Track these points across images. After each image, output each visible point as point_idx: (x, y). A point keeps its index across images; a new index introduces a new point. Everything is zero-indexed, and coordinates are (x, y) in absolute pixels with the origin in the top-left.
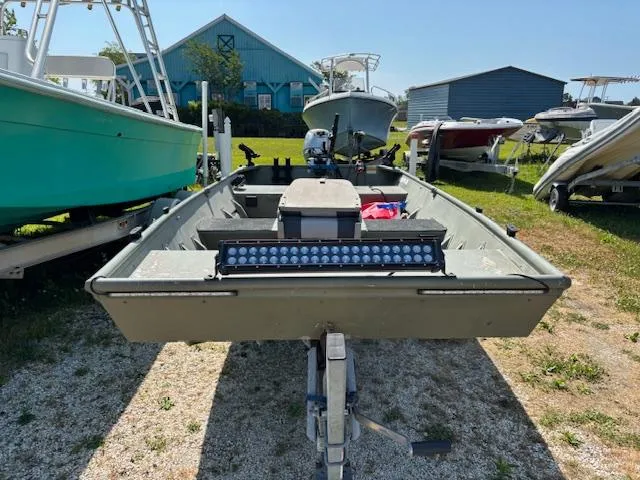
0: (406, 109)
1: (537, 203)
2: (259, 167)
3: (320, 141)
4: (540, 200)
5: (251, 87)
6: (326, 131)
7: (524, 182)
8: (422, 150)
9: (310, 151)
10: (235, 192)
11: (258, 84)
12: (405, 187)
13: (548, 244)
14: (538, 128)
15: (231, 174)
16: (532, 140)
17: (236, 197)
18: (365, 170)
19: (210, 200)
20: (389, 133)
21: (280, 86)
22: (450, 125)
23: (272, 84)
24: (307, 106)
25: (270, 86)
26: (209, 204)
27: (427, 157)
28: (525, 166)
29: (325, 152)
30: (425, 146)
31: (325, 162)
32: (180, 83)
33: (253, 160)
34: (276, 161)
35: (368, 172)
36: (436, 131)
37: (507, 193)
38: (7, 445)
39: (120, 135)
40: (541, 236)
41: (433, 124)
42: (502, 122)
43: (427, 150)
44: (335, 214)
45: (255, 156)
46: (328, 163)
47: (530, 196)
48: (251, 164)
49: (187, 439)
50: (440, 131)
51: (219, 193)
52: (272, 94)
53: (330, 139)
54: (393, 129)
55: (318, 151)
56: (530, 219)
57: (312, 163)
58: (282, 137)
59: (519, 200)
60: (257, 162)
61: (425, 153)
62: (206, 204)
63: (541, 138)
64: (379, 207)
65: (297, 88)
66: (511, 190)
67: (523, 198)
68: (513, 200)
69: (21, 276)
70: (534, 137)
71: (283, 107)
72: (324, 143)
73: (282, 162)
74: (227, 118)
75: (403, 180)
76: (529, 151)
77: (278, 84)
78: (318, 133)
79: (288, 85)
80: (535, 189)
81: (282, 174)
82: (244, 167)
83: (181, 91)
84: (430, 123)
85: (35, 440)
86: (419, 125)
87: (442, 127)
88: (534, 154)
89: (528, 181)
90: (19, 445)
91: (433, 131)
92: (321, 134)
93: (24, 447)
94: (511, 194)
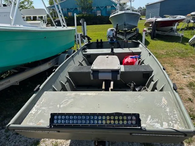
0: (145, 12)
1: (190, 47)
2: (92, 43)
3: (112, 32)
4: (191, 45)
5: (95, 8)
6: (114, 29)
7: (186, 38)
8: (150, 28)
9: (108, 37)
10: (84, 53)
11: (97, 8)
12: (141, 48)
13: (193, 64)
14: (191, 18)
15: (82, 46)
16: (189, 22)
17: (84, 55)
18: (127, 42)
19: (74, 59)
20: (139, 20)
21: (104, 7)
22: (159, 19)
23: (101, 7)
24: (111, 16)
25: (100, 8)
26: (73, 60)
27: (151, 30)
28: (186, 31)
29: (113, 36)
30: (151, 27)
31: (114, 40)
32: (73, 9)
33: (90, 41)
34: (97, 40)
35: (129, 42)
36: (154, 22)
37: (179, 43)
38: (12, 143)
39: (45, 38)
40: (191, 60)
41: (153, 19)
42: (179, 17)
43: (152, 28)
44: (111, 71)
45: (91, 39)
46: (115, 40)
47: (187, 44)
48: (89, 42)
49: (65, 143)
50: (156, 22)
51: (78, 55)
52: (101, 10)
53: (115, 32)
54: (141, 19)
55: (112, 36)
56: (187, 54)
57: (109, 41)
58: (105, 24)
59: (184, 45)
60: (91, 41)
61: (151, 29)
62: (72, 60)
63: (192, 21)
64: (131, 58)
65: (109, 8)
66: (181, 42)
67: (185, 44)
68: (181, 45)
69: (18, 84)
70: (190, 21)
71: (104, 14)
72: (113, 33)
73: (99, 41)
74: (85, 22)
75: (140, 45)
76: (188, 25)
77: (103, 7)
78: (111, 30)
79: (106, 7)
80: (189, 41)
81: (100, 44)
82: (87, 43)
83: (73, 11)
84: (152, 19)
85: (20, 141)
86: (149, 19)
87: (157, 20)
88: (190, 26)
89: (187, 37)
90: (15, 143)
91: (153, 22)
92: (112, 30)
93: (17, 144)
94: (181, 43)
